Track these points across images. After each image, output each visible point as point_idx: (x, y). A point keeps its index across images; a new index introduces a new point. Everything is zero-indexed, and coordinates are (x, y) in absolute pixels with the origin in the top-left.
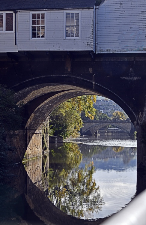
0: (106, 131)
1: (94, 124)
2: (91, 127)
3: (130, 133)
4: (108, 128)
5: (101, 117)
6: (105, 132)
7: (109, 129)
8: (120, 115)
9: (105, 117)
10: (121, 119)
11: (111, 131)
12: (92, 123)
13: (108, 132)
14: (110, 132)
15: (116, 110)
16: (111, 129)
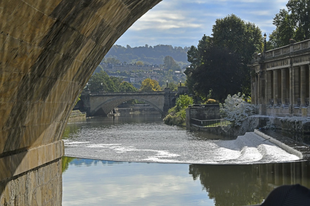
0: (132, 109)
1: (108, 98)
2: (104, 103)
3: (163, 111)
4: (134, 104)
5: (123, 88)
6: (130, 111)
7: (136, 106)
8: (153, 85)
9: (129, 87)
10: (155, 90)
11: (138, 108)
12: (104, 98)
13: (134, 110)
14: (137, 110)
15: (153, 78)
16: (139, 106)
